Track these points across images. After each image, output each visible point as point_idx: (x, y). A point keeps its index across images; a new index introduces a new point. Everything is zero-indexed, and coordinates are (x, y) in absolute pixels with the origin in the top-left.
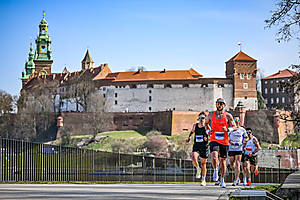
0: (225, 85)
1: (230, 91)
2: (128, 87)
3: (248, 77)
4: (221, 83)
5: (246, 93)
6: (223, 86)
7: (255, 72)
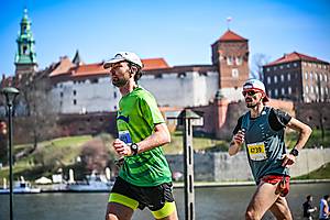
0: (209, 74)
1: (216, 81)
2: (88, 81)
3: (238, 62)
4: (203, 70)
5: (236, 81)
6: (205, 74)
7: (247, 54)
